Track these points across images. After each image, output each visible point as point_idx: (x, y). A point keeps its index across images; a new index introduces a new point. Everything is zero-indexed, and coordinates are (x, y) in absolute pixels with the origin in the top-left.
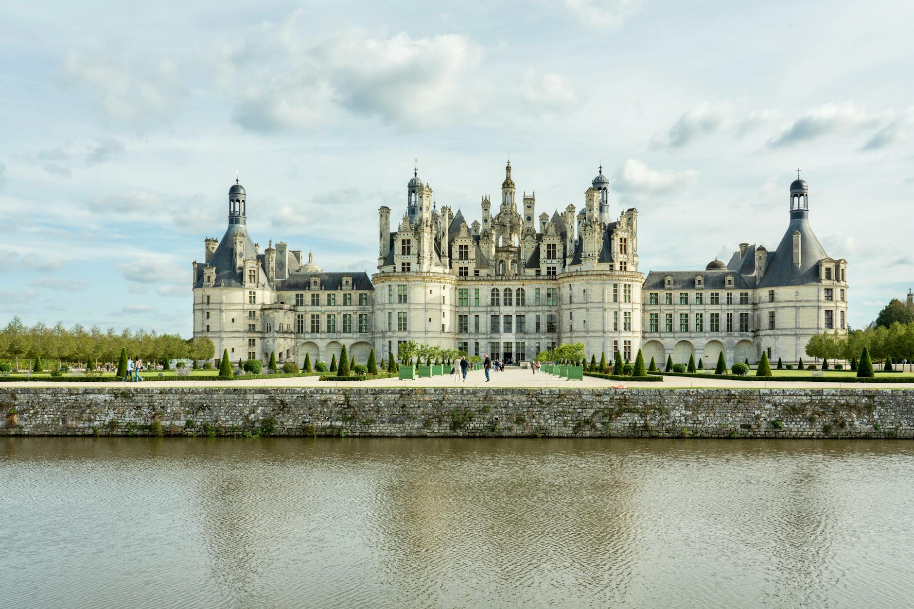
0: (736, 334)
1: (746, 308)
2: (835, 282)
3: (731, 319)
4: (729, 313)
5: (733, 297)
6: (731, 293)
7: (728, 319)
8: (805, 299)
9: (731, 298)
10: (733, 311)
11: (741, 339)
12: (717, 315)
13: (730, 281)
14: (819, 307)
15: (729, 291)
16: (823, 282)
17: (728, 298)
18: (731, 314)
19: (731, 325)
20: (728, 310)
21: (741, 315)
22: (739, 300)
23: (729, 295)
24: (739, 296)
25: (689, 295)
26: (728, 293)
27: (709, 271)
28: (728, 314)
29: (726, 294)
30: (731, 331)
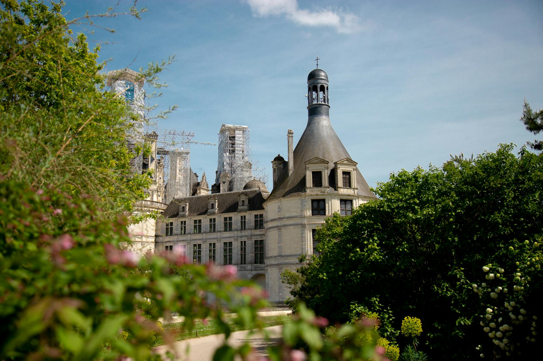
0: (249, 267)
1: (260, 233)
2: (330, 190)
3: (245, 248)
4: (243, 240)
5: (247, 220)
6: (245, 217)
7: (242, 248)
8: (287, 215)
9: (245, 222)
10: (246, 238)
11: (254, 272)
12: (231, 243)
13: (243, 201)
14: (303, 226)
15: (243, 214)
16: (308, 191)
17: (242, 222)
18: (245, 242)
19: (245, 255)
20: (241, 237)
21: (256, 242)
22: (253, 224)
23: (243, 218)
24: (253, 219)
25: (202, 221)
26: (242, 217)
27: (214, 194)
28: (242, 242)
29: (240, 218)
30: (245, 263)
